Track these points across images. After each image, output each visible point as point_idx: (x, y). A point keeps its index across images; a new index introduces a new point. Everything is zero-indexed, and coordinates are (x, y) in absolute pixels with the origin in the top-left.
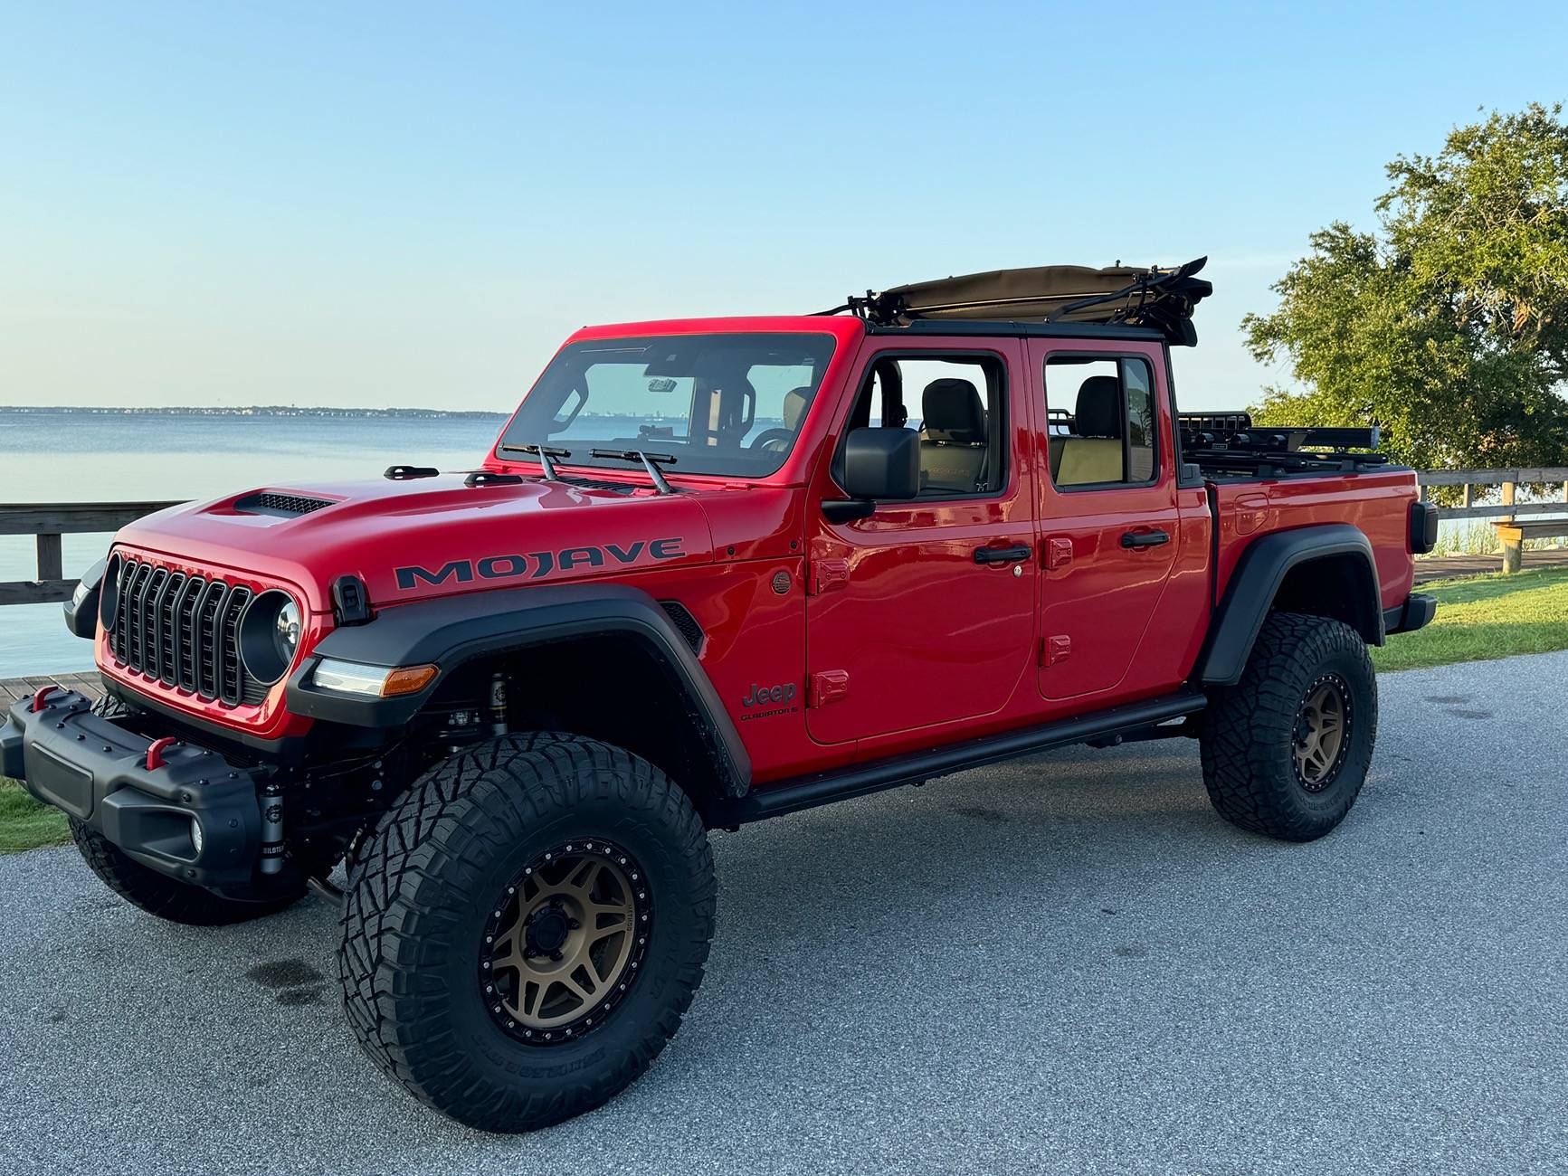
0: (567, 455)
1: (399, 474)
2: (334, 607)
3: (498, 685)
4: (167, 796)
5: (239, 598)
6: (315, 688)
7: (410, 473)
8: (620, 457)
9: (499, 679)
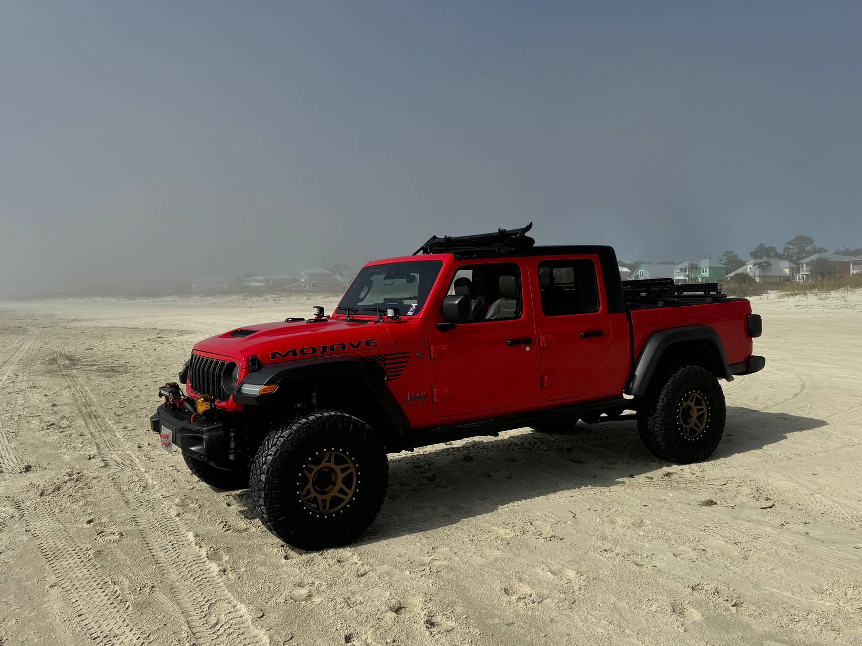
0: (357, 311)
1: (290, 321)
2: (249, 366)
3: (314, 394)
4: (196, 431)
5: (223, 364)
6: (241, 393)
7: (294, 320)
8: (371, 310)
9: (314, 392)
